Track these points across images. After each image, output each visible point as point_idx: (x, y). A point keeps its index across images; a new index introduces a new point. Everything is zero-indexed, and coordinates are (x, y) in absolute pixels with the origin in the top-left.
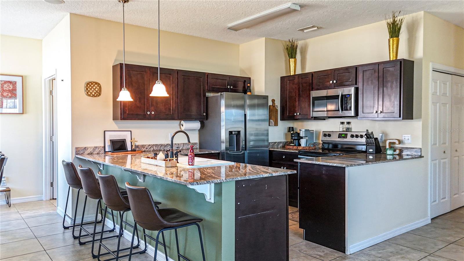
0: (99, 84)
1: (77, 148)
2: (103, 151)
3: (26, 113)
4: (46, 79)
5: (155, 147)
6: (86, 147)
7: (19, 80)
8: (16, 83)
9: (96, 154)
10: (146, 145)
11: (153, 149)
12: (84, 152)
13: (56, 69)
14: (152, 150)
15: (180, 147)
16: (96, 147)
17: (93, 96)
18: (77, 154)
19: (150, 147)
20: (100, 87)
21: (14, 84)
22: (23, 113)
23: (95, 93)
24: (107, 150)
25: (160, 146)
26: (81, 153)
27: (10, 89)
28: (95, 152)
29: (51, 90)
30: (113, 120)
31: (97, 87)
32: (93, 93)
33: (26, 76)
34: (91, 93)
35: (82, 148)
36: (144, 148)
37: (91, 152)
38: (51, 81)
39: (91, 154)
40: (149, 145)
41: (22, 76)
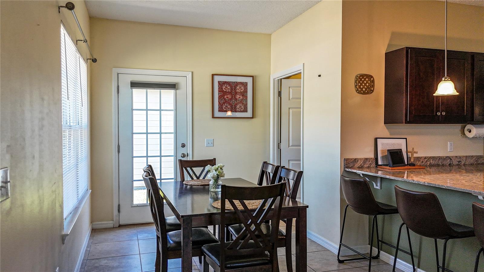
0: (372, 77)
1: (346, 160)
2: (374, 165)
3: (255, 118)
4: (275, 78)
5: (432, 160)
6: (356, 159)
7: (249, 81)
8: (247, 84)
9: (366, 168)
10: (422, 157)
11: (430, 163)
12: (354, 165)
13: (304, 64)
14: (428, 165)
15: (462, 161)
16: (367, 159)
17: (364, 93)
18: (347, 167)
19: (426, 160)
20: (373, 81)
21: (245, 85)
22: (252, 118)
23: (366, 89)
24: (380, 163)
25: (438, 159)
26: (351, 166)
27: (242, 91)
28: (366, 166)
29: (280, 90)
30: (384, 124)
31: (368, 81)
32: (364, 89)
33: (255, 76)
34: (362, 89)
35: (352, 159)
36: (419, 162)
37: (361, 165)
38: (280, 81)
39: (361, 168)
40: (425, 158)
41: (253, 77)
